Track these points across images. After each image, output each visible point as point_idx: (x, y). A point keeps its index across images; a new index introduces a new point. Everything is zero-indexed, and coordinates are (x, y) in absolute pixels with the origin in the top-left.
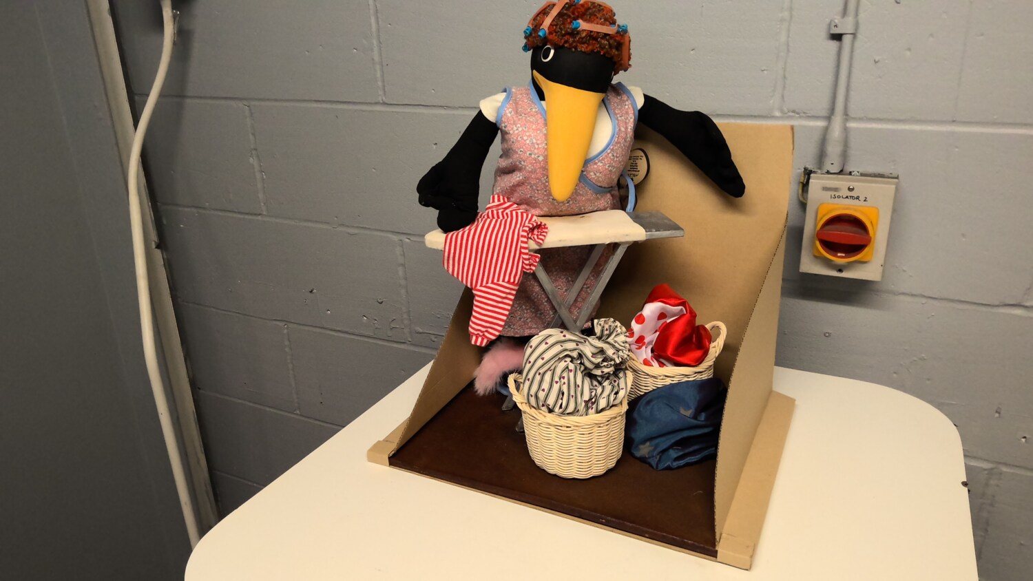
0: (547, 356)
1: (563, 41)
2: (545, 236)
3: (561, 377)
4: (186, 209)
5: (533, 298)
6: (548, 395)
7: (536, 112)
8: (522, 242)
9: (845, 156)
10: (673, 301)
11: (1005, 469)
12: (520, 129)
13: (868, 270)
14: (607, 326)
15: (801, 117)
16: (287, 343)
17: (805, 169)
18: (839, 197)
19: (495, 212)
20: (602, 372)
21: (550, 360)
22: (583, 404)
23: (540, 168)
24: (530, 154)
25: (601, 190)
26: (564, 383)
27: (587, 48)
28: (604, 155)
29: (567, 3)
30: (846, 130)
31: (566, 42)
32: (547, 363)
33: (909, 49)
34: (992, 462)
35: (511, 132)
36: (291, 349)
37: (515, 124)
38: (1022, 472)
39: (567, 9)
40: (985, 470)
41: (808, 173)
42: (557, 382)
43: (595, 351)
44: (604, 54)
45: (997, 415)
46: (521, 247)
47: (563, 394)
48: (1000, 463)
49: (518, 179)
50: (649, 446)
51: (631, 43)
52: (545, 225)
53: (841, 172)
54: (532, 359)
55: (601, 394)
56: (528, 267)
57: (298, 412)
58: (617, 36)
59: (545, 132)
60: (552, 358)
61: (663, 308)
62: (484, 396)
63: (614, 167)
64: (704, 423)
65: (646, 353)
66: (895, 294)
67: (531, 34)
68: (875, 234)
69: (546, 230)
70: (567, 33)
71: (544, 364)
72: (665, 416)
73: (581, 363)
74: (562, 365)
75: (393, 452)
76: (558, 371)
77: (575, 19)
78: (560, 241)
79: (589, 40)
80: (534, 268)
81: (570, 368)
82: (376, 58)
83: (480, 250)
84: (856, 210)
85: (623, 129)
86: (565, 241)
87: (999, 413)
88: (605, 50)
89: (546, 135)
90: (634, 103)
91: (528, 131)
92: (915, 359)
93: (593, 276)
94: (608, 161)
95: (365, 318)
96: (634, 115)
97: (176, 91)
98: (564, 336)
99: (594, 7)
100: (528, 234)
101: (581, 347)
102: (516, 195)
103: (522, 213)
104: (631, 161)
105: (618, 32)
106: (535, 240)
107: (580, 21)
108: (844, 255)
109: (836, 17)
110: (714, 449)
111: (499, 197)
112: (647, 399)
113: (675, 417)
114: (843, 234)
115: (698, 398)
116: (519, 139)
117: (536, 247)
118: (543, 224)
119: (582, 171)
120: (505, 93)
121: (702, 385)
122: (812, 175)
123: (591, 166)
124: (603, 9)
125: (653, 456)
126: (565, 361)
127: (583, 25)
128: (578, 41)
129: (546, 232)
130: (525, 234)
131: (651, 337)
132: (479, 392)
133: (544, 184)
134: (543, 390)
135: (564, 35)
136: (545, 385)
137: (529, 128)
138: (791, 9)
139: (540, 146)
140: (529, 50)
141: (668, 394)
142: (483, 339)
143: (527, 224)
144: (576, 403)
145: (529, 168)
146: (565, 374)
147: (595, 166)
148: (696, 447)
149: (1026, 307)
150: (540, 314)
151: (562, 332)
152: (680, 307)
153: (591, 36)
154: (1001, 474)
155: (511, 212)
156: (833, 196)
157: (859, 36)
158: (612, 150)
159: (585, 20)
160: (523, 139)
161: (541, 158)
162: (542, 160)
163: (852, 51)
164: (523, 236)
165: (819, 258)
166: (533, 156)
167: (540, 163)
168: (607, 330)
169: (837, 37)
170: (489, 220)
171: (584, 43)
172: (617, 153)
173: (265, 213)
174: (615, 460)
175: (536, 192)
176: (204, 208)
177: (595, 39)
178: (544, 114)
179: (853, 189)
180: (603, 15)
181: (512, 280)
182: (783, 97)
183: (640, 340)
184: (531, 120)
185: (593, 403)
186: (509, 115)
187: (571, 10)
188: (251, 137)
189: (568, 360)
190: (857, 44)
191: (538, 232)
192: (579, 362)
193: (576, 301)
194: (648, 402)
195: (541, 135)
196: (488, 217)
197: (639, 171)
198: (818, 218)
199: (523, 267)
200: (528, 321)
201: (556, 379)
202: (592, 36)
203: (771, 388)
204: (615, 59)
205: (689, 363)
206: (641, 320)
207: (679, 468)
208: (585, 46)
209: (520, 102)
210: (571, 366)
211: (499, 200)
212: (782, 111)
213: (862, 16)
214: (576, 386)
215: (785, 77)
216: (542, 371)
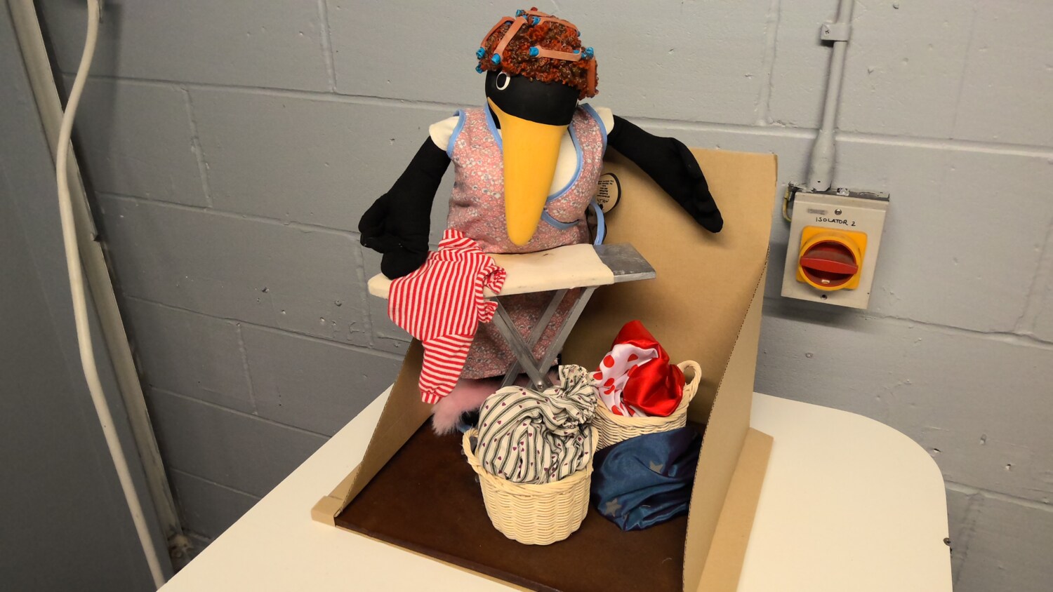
0: (504, 419)
1: (519, 69)
2: (502, 283)
3: (519, 443)
4: (127, 199)
5: (493, 338)
6: (504, 463)
7: (492, 143)
8: (477, 291)
9: (833, 172)
10: (643, 343)
11: (987, 495)
12: (474, 164)
13: (852, 297)
14: (571, 377)
15: (787, 128)
16: (241, 343)
17: (790, 186)
18: (825, 220)
19: (448, 253)
20: (565, 433)
21: (508, 424)
22: (544, 472)
23: (497, 206)
24: (485, 191)
25: (567, 225)
26: (523, 450)
27: (546, 78)
28: (567, 192)
29: (524, 24)
30: (835, 144)
31: (523, 70)
32: (504, 427)
33: (906, 60)
34: (976, 488)
35: (464, 166)
36: (245, 349)
37: (467, 157)
38: (1004, 498)
39: (524, 31)
40: (967, 496)
41: (794, 190)
42: (515, 449)
43: (556, 411)
44: (567, 83)
45: (982, 442)
46: (476, 297)
47: (521, 461)
48: (982, 489)
49: (473, 215)
50: (618, 503)
51: (598, 68)
52: (503, 269)
53: (828, 191)
54: (488, 422)
55: (563, 460)
56: (483, 318)
57: (256, 413)
58: (581, 64)
59: (502, 167)
60: (510, 422)
61: (634, 350)
62: (442, 436)
63: (579, 203)
64: (675, 480)
65: (615, 399)
66: (881, 317)
67: (484, 57)
68: (862, 261)
69: (504, 276)
70: (524, 61)
71: (501, 429)
72: (633, 473)
73: (543, 422)
74: (521, 429)
75: (339, 512)
76: (516, 436)
77: (533, 44)
78: (520, 287)
79: (550, 68)
80: (491, 317)
81: (529, 432)
82: (325, 44)
83: (429, 301)
84: (843, 237)
85: (589, 161)
86: (525, 287)
87: (984, 440)
88: (567, 80)
89: (502, 170)
90: (602, 128)
91: (484, 166)
92: (900, 383)
93: (559, 313)
94: (572, 198)
95: (323, 320)
96: (603, 143)
97: (106, 72)
98: (524, 394)
99: (556, 27)
100: (483, 282)
101: (541, 405)
102: (471, 230)
103: (478, 254)
104: (601, 186)
105: (582, 59)
106: (492, 289)
107: (538, 47)
108: (829, 282)
109: (828, 21)
110: (684, 505)
111: (453, 232)
112: (616, 453)
113: (644, 473)
114: (831, 261)
115: (669, 452)
116: (473, 174)
117: (491, 294)
118: (500, 269)
119: (544, 209)
120: (458, 118)
121: (673, 436)
122: (797, 194)
123: (553, 203)
124: (565, 30)
125: (620, 516)
126: (525, 425)
127: (541, 52)
128: (537, 70)
129: (504, 279)
130: (480, 283)
131: (622, 380)
132: (437, 431)
133: (502, 222)
134: (500, 458)
135: (520, 63)
136: (502, 453)
137: (484, 163)
138: (779, 10)
139: (496, 183)
140: (483, 71)
141: (638, 447)
142: (434, 397)
143: (482, 271)
144: (536, 471)
145: (485, 205)
146: (524, 440)
147: (559, 204)
148: (667, 505)
149: (1017, 335)
150: (501, 354)
151: (521, 390)
152: (652, 349)
153: (550, 64)
154: (983, 499)
155: (466, 253)
156: (819, 219)
157: (853, 43)
158: (577, 186)
159: (547, 47)
160: (477, 174)
161: (498, 196)
162: (499, 198)
163: (844, 59)
164: (477, 285)
165: (801, 283)
166: (489, 193)
167: (497, 200)
168: (572, 381)
169: (829, 44)
170: (440, 263)
171: (543, 72)
172: (583, 189)
173: (210, 206)
174: (580, 522)
175: (494, 229)
176: (146, 199)
177: (556, 67)
178: (500, 144)
179: (840, 213)
180: (566, 37)
181: (466, 333)
182: (768, 106)
183: (610, 382)
184: (486, 152)
185: (554, 470)
186: (461, 147)
187: (529, 32)
188: (192, 125)
189: (528, 422)
190: (851, 51)
191: (495, 279)
192: (540, 421)
193: (541, 339)
194: (616, 456)
195: (498, 170)
196: (441, 259)
197: (609, 197)
198: (803, 242)
199: (478, 317)
200: (488, 362)
201: (514, 444)
202: (552, 64)
203: (749, 425)
204: (579, 87)
205: (660, 413)
206: (610, 363)
207: (647, 528)
208: (544, 75)
209: (475, 130)
210: (531, 430)
211: (453, 236)
212: (767, 122)
213: (856, 20)
214: (536, 452)
215: (771, 84)
216: (498, 437)
